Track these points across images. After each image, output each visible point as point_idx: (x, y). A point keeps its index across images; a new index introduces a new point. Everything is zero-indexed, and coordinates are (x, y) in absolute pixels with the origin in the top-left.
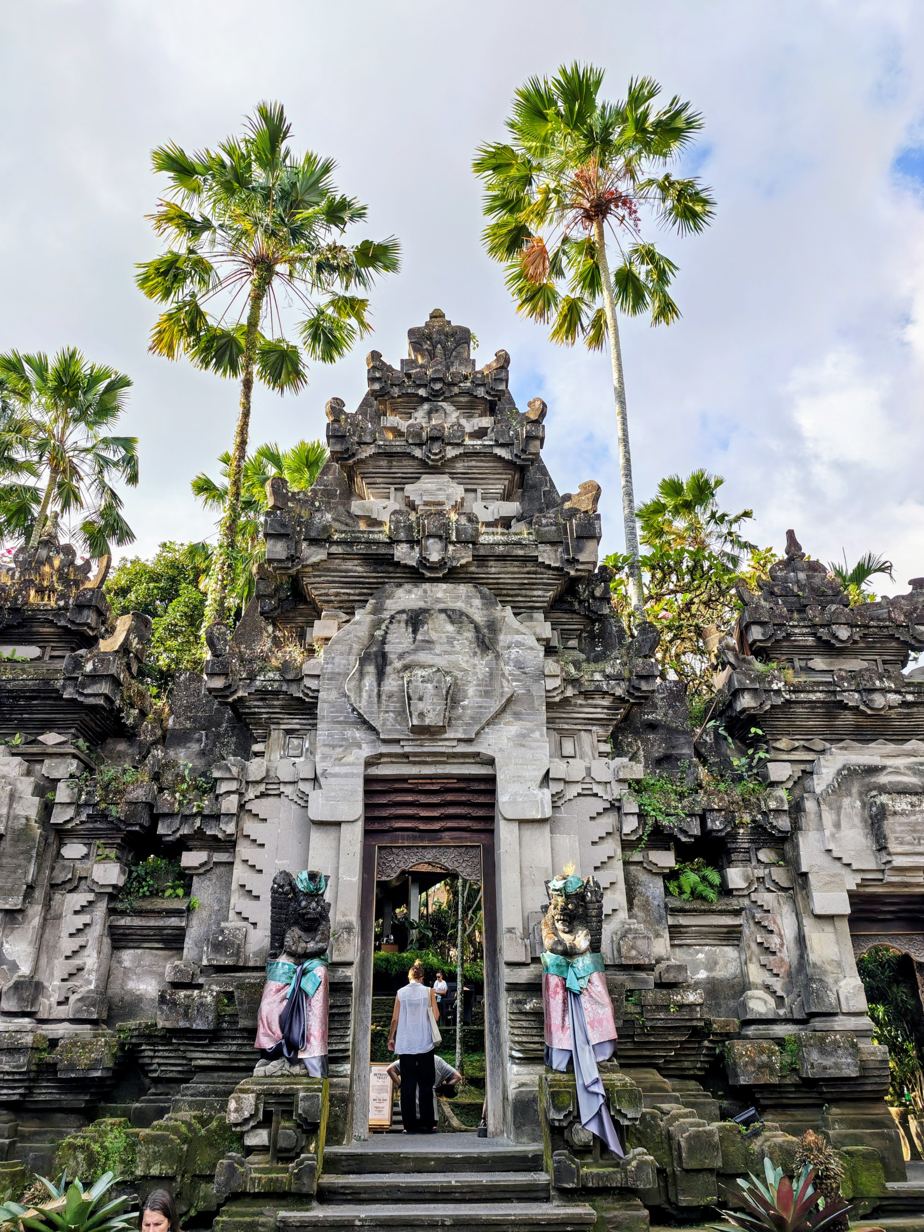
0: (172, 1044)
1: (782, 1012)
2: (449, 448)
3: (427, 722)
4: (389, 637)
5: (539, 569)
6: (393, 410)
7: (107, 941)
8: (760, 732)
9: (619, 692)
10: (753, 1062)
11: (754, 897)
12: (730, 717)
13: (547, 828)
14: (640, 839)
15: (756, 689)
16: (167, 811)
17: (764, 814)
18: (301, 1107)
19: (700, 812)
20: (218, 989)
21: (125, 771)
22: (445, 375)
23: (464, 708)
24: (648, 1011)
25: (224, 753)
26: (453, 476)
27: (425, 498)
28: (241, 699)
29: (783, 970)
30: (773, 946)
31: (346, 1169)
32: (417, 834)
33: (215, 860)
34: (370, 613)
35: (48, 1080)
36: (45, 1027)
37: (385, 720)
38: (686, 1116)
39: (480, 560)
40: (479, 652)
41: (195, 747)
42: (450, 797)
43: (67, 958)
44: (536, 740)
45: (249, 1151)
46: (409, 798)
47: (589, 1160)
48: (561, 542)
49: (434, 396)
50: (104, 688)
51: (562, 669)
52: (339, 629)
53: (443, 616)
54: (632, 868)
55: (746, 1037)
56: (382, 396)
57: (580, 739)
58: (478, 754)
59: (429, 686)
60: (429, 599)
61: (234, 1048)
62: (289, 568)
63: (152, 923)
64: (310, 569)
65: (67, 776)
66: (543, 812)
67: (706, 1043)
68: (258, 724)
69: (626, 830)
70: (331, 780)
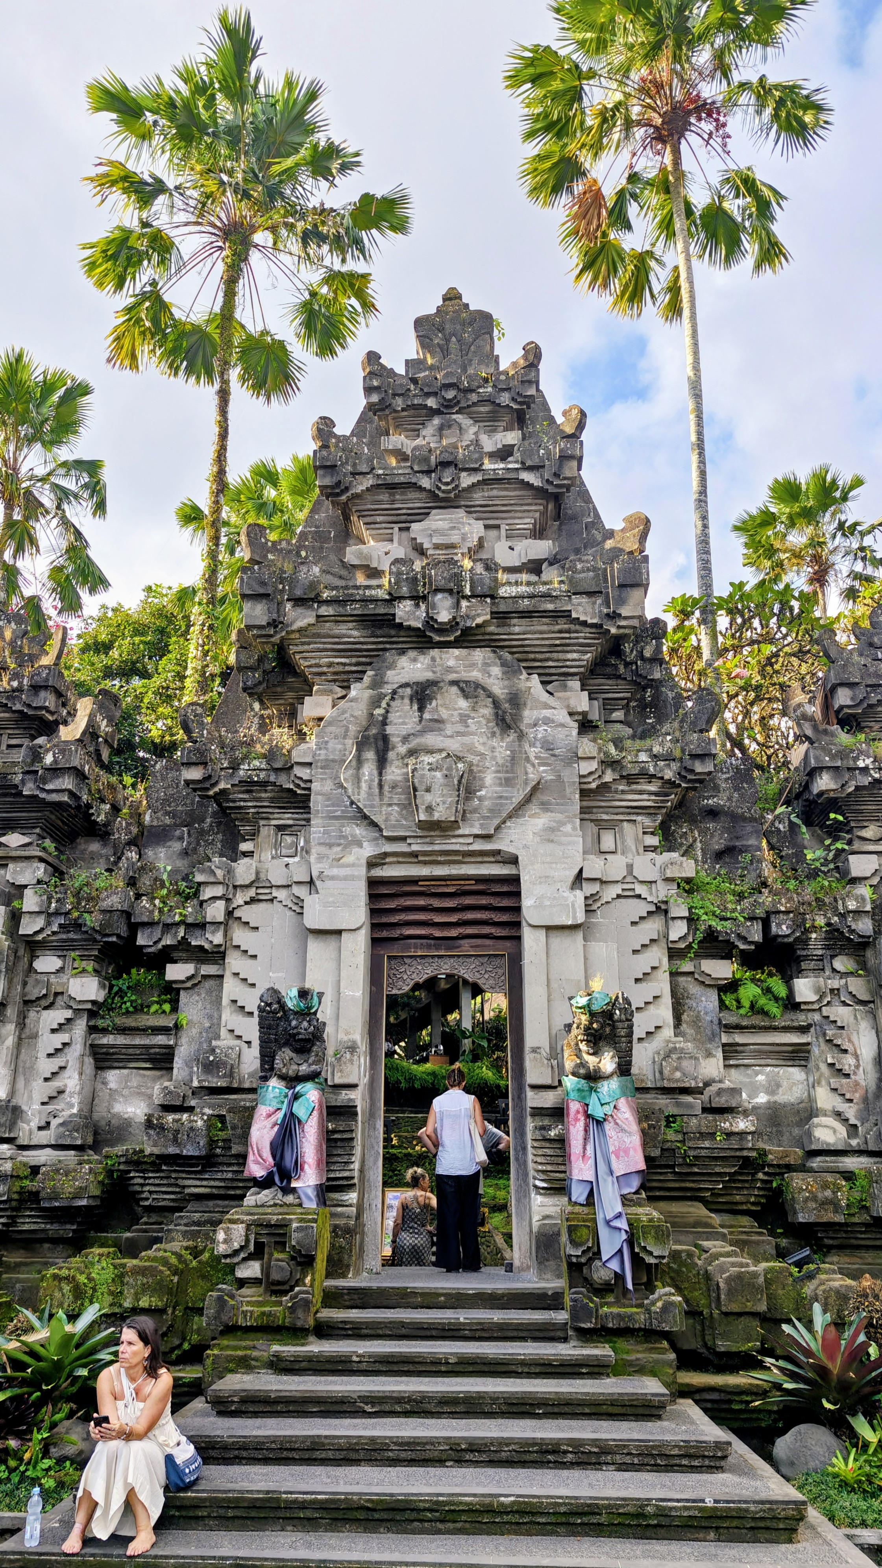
0: (163, 1171)
1: (854, 1142)
2: (464, 474)
3: (436, 816)
4: (391, 717)
5: (572, 627)
6: (397, 427)
7: (89, 1061)
8: (840, 818)
9: (669, 774)
10: (814, 1198)
11: (825, 1011)
12: (807, 800)
13: (579, 936)
14: (690, 947)
15: (837, 768)
16: (146, 919)
17: (843, 916)
18: (295, 1238)
19: (763, 915)
20: (211, 1112)
21: (96, 877)
22: (459, 378)
23: (480, 799)
24: (690, 1139)
25: (209, 852)
26: (470, 510)
27: (435, 540)
28: (223, 791)
29: (857, 1095)
30: (847, 1067)
31: (347, 1303)
32: (432, 942)
33: (203, 973)
34: (368, 688)
35: (32, 1209)
36: (25, 1153)
37: (389, 814)
38: (728, 1255)
39: (501, 617)
40: (498, 732)
41: (177, 846)
42: (468, 901)
43: (46, 1080)
44: (567, 835)
45: (242, 1283)
46: (421, 902)
47: (611, 1299)
48: (601, 592)
49: (447, 406)
50: (67, 782)
51: (600, 750)
52: (333, 707)
53: (454, 689)
54: (682, 979)
55: (811, 1170)
56: (383, 410)
57: (622, 830)
58: (499, 852)
59: (438, 774)
60: (438, 669)
61: (230, 1175)
62: (271, 636)
63: (138, 1041)
64: (297, 636)
65: (35, 882)
66: (574, 917)
67: (760, 1176)
68: (245, 820)
69: (674, 936)
70: (328, 883)
